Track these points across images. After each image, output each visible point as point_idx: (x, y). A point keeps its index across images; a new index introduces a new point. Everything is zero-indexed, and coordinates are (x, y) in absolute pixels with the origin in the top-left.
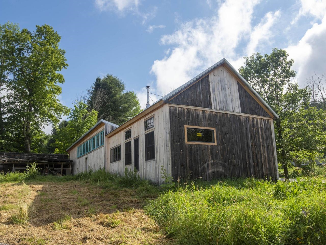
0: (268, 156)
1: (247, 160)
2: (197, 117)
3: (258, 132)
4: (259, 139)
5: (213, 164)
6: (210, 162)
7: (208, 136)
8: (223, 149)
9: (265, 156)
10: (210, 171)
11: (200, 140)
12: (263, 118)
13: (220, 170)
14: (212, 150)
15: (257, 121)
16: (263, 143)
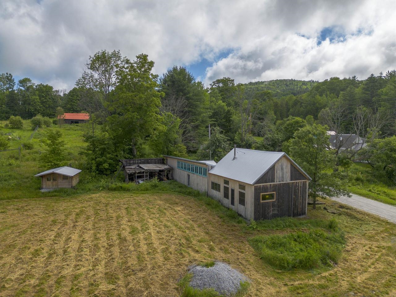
0: (302, 201)
1: (290, 205)
2: (267, 188)
3: (299, 190)
4: (298, 193)
5: (273, 210)
6: (271, 209)
7: (272, 196)
8: (278, 202)
9: (300, 202)
10: (271, 213)
11: (268, 199)
12: (303, 181)
13: (276, 212)
14: (273, 203)
15: (299, 184)
16: (300, 194)
